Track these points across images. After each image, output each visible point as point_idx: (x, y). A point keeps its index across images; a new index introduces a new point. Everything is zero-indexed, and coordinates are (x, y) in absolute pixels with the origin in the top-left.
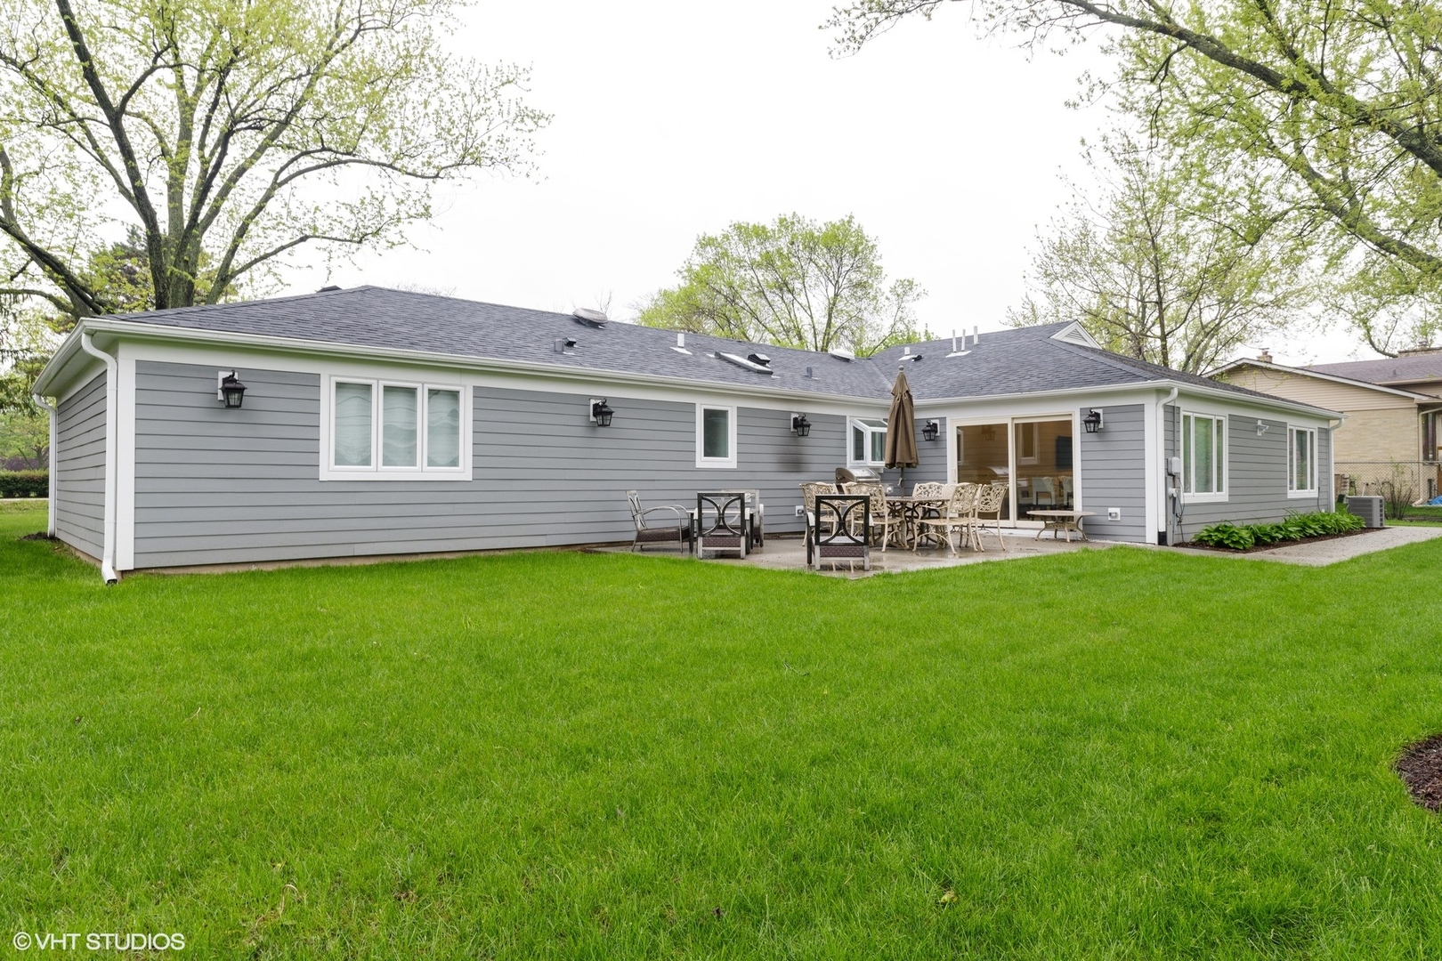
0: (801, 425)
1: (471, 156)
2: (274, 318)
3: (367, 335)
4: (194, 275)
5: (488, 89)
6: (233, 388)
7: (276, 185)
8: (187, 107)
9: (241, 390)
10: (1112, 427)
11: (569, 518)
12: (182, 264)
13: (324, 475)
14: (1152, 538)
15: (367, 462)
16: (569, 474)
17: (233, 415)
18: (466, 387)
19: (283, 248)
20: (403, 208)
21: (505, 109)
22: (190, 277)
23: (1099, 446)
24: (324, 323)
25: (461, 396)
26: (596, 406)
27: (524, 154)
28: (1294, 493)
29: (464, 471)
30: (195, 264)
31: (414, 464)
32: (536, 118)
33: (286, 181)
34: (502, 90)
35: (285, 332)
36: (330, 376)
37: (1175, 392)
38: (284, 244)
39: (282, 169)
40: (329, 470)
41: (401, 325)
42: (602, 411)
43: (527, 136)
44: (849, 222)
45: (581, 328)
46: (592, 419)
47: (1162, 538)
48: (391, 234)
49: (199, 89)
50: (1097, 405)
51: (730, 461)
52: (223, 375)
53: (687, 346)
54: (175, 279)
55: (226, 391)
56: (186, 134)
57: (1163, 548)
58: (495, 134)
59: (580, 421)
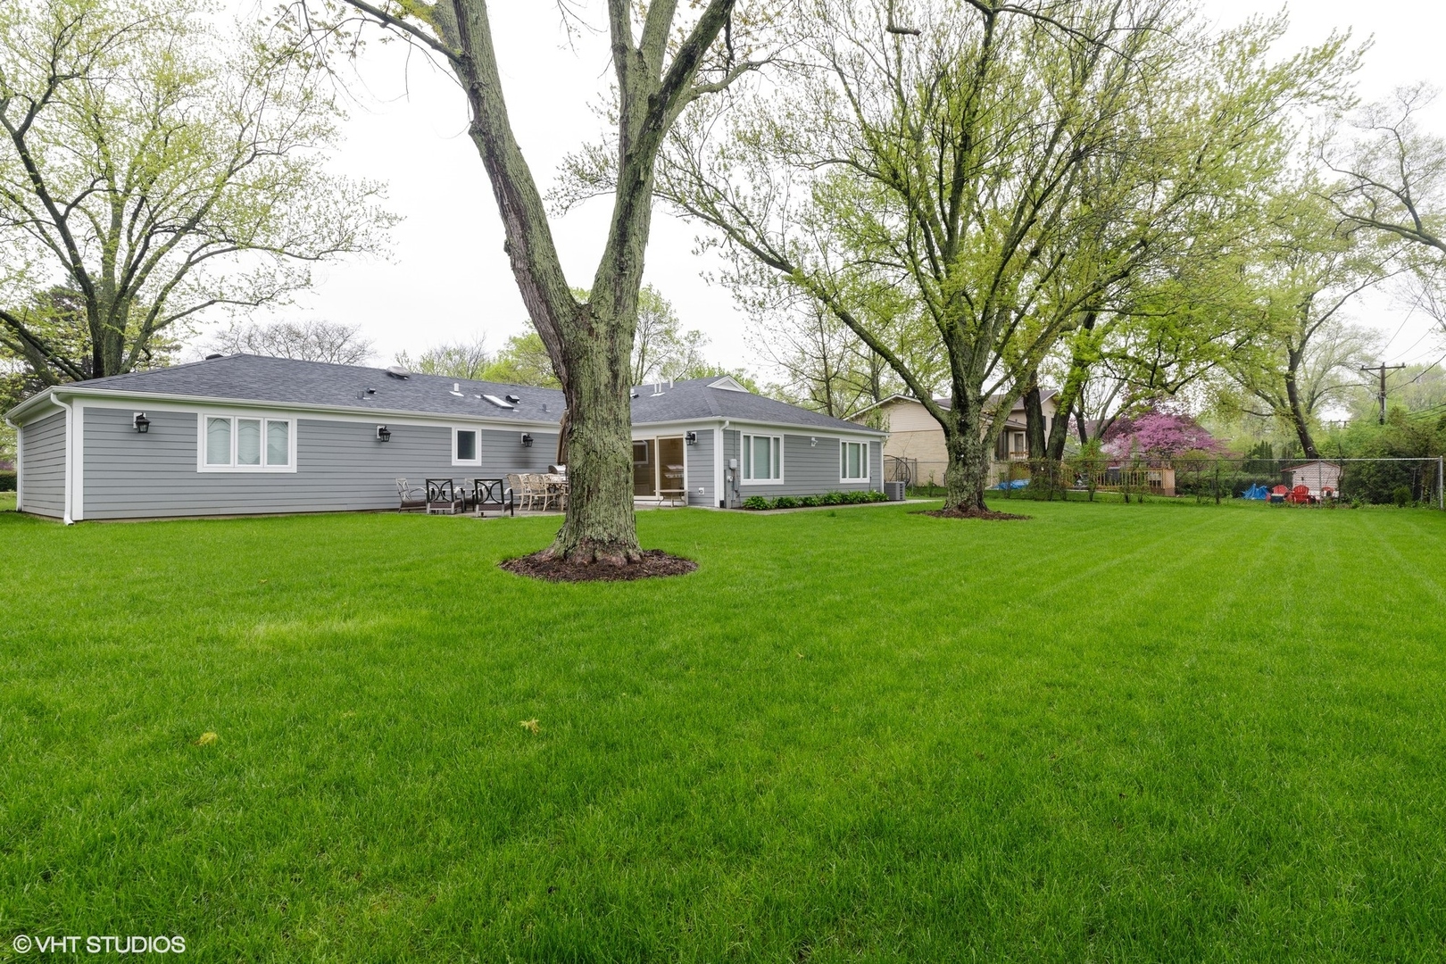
0: (527, 440)
1: (345, 243)
2: (170, 381)
3: (228, 391)
4: (123, 328)
5: (356, 197)
6: (142, 422)
7: (189, 263)
8: (118, 206)
9: (147, 423)
10: (701, 442)
11: (362, 494)
12: (114, 321)
13: (200, 470)
14: (717, 504)
15: (257, 461)
16: (362, 469)
17: (142, 437)
18: (293, 421)
19: (195, 309)
20: (289, 280)
21: (368, 212)
22: (120, 331)
23: (694, 453)
24: (202, 384)
25: (290, 424)
26: (381, 430)
27: (384, 245)
28: (842, 481)
29: (291, 467)
30: (125, 319)
31: (229, 463)
32: (392, 219)
33: (197, 261)
34: (366, 198)
35: (175, 391)
36: (203, 416)
37: (727, 423)
38: (196, 306)
39: (194, 253)
40: (203, 466)
41: (255, 383)
42: (384, 433)
43: (385, 231)
44: (650, 289)
45: (390, 379)
46: (378, 437)
47: (722, 504)
48: (282, 298)
49: (128, 191)
50: (694, 430)
51: (477, 461)
52: (136, 415)
53: (460, 391)
54: (108, 333)
55: (138, 423)
56: (117, 223)
57: (722, 510)
58: (362, 229)
59: (371, 438)
